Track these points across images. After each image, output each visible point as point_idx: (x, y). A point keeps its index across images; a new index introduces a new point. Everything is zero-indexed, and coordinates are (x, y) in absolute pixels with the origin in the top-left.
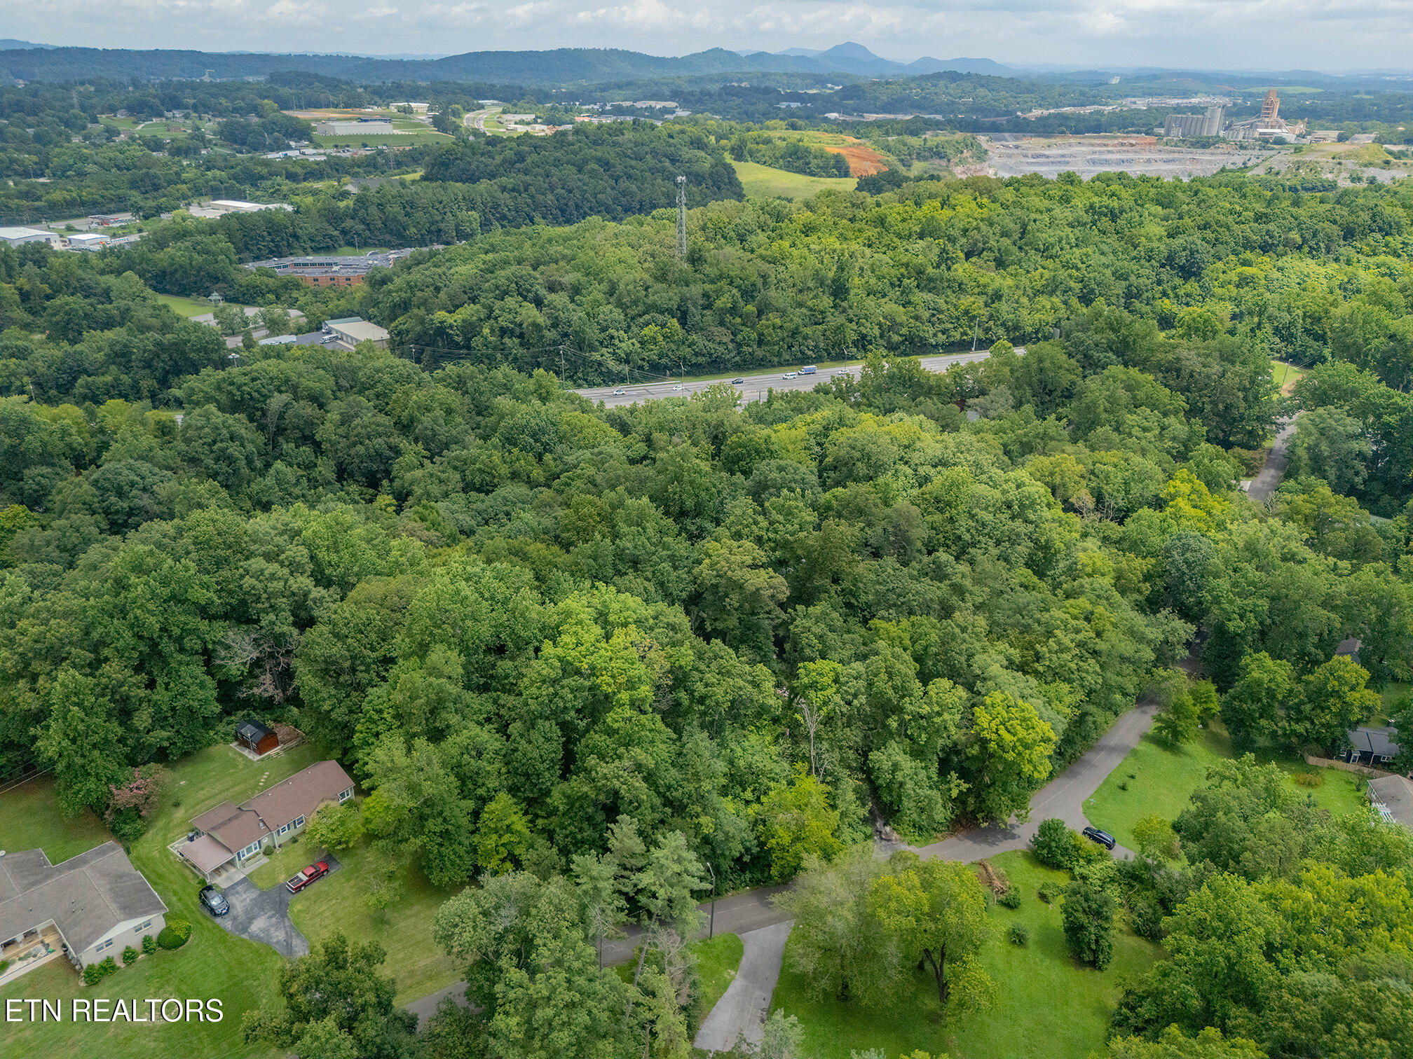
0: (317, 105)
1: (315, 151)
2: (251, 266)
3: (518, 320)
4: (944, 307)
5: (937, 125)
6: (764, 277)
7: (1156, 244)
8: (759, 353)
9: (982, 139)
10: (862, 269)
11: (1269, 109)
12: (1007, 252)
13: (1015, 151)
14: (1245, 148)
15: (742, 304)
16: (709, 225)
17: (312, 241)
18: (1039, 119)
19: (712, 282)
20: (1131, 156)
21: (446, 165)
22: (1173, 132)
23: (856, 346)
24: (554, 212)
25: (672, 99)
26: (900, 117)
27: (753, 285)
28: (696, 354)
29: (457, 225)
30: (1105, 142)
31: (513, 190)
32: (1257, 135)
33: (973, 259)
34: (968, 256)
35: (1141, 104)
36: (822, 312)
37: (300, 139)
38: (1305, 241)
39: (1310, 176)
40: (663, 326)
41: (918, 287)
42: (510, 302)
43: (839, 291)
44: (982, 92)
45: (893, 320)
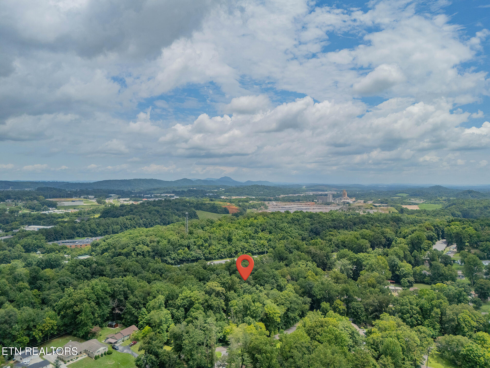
0: (56, 197)
1: (58, 211)
2: (50, 243)
3: (143, 250)
4: (257, 243)
5: (253, 199)
6: (210, 237)
7: (307, 227)
8: (210, 256)
9: (266, 203)
10: (235, 234)
11: (344, 194)
12: (272, 229)
13: (276, 206)
14: (339, 205)
15: (204, 244)
16: (193, 225)
17: (67, 236)
18: (282, 198)
19: (196, 238)
20: (309, 207)
21: (107, 213)
22: (319, 201)
23: (235, 254)
24: (142, 225)
25: (173, 193)
26: (242, 197)
27: (207, 239)
28: (193, 257)
29: (113, 230)
30: (301, 204)
31: (130, 219)
32: (342, 202)
33: (263, 232)
34: (262, 231)
35: (311, 193)
36: (226, 245)
37: (53, 207)
38: (344, 226)
39: (353, 212)
40: (184, 250)
41: (250, 238)
42: (140, 246)
43: (230, 240)
44: (266, 190)
45: (244, 247)
